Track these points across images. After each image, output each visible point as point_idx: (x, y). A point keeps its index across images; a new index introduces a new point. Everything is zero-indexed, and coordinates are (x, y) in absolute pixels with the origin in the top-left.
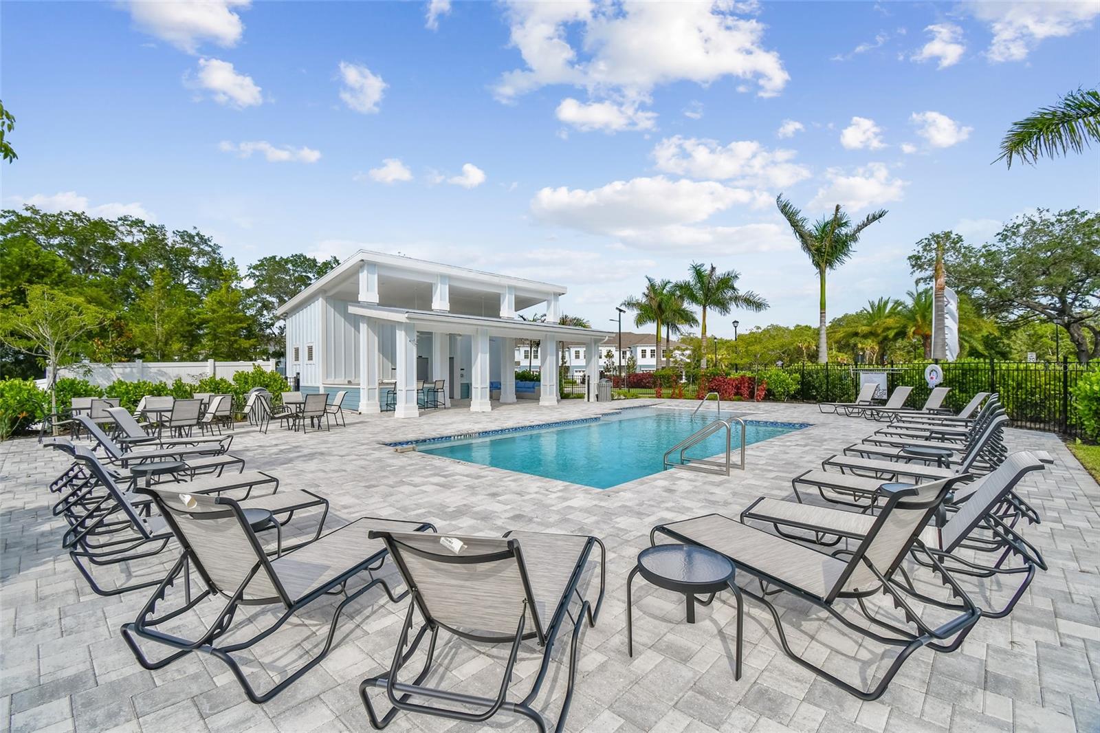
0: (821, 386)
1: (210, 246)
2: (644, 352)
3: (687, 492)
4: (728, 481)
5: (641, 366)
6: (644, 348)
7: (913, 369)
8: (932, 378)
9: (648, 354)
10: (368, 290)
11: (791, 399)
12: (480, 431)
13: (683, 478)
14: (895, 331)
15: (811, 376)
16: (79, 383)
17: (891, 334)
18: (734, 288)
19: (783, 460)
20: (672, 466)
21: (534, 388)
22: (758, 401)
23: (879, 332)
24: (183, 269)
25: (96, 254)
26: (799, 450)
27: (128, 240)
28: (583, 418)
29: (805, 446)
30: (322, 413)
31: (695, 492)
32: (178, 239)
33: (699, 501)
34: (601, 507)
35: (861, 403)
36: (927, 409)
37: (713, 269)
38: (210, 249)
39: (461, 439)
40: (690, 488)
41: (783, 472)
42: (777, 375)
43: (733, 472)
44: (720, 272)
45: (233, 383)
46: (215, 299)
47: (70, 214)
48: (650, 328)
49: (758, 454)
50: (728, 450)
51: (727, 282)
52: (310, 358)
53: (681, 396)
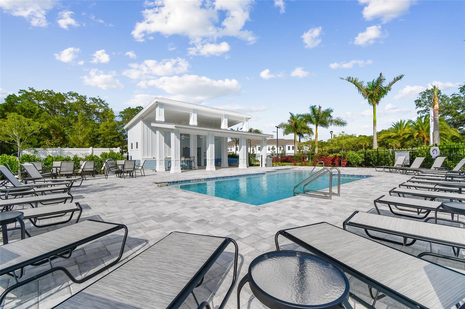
0: (374, 159)
1: (104, 104)
2: (289, 147)
3: (306, 208)
4: (331, 202)
5: (287, 154)
6: (289, 146)
7: (423, 150)
8: (434, 153)
9: (291, 148)
10: (160, 115)
11: (359, 166)
12: (205, 178)
13: (304, 200)
14: (409, 135)
15: (370, 155)
16: (31, 157)
17: (407, 136)
18: (330, 116)
19: (361, 192)
20: (298, 194)
21: (237, 161)
22: (343, 167)
23: (401, 135)
24: (93, 113)
25: (58, 108)
26: (369, 187)
27: (71, 101)
28: (257, 173)
29: (372, 185)
30: (132, 169)
31: (311, 208)
32: (92, 101)
33: (314, 213)
34: (252, 216)
35: (397, 166)
36: (434, 168)
37: (320, 107)
38: (104, 105)
39: (196, 182)
40: (308, 206)
41: (363, 198)
42: (352, 155)
43: (333, 197)
44: (323, 109)
45: (100, 157)
46: (104, 125)
47: (47, 91)
48: (291, 136)
49: (347, 188)
50: (331, 187)
51: (328, 113)
52: (137, 147)
53: (305, 165)
